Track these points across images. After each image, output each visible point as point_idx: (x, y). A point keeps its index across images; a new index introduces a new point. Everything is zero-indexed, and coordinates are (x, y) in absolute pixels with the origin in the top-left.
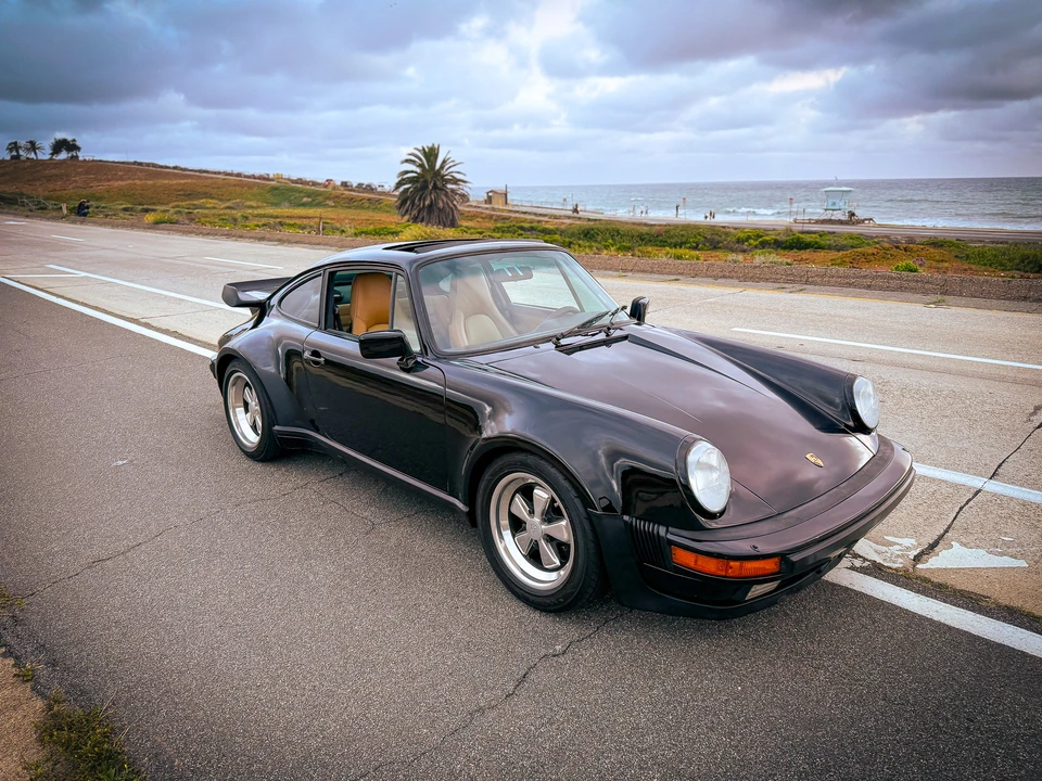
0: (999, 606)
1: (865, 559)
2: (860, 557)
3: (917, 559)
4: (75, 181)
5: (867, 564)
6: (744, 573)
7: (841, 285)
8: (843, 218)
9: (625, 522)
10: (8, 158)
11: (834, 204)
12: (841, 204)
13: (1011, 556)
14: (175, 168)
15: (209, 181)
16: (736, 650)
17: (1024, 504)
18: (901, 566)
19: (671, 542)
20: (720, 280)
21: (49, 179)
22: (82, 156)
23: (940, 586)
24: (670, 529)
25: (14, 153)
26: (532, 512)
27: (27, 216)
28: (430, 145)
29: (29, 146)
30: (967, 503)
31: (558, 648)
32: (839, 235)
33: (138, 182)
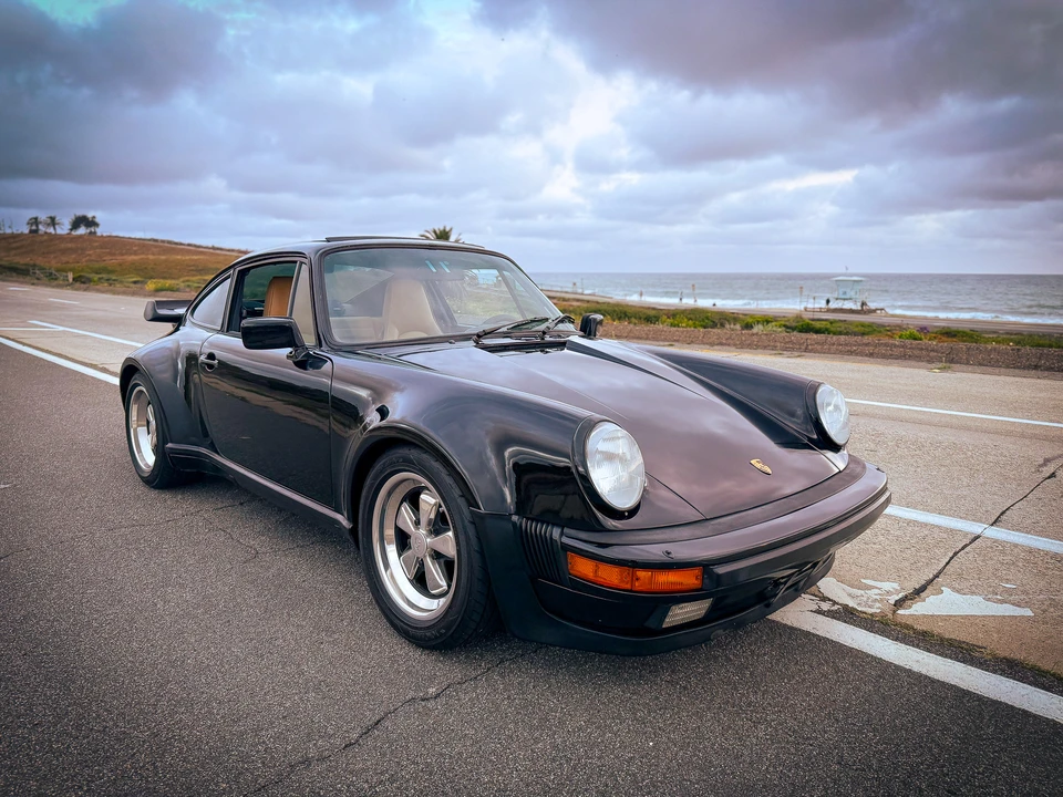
0: (996, 658)
1: (835, 603)
2: (829, 600)
3: (899, 604)
4: (89, 255)
5: (836, 607)
6: (654, 587)
7: (841, 352)
8: (854, 307)
9: (514, 524)
10: (26, 231)
11: (845, 293)
12: (851, 294)
13: (1013, 604)
14: (189, 245)
15: (221, 258)
16: (657, 698)
17: (1031, 551)
18: (878, 611)
19: (566, 548)
20: (716, 347)
21: (64, 252)
22: (99, 231)
23: (924, 633)
24: (566, 530)
25: (34, 228)
26: (417, 523)
27: (33, 284)
28: (442, 228)
29: (49, 221)
30: (963, 548)
31: (431, 690)
32: (851, 323)
33: (151, 257)
